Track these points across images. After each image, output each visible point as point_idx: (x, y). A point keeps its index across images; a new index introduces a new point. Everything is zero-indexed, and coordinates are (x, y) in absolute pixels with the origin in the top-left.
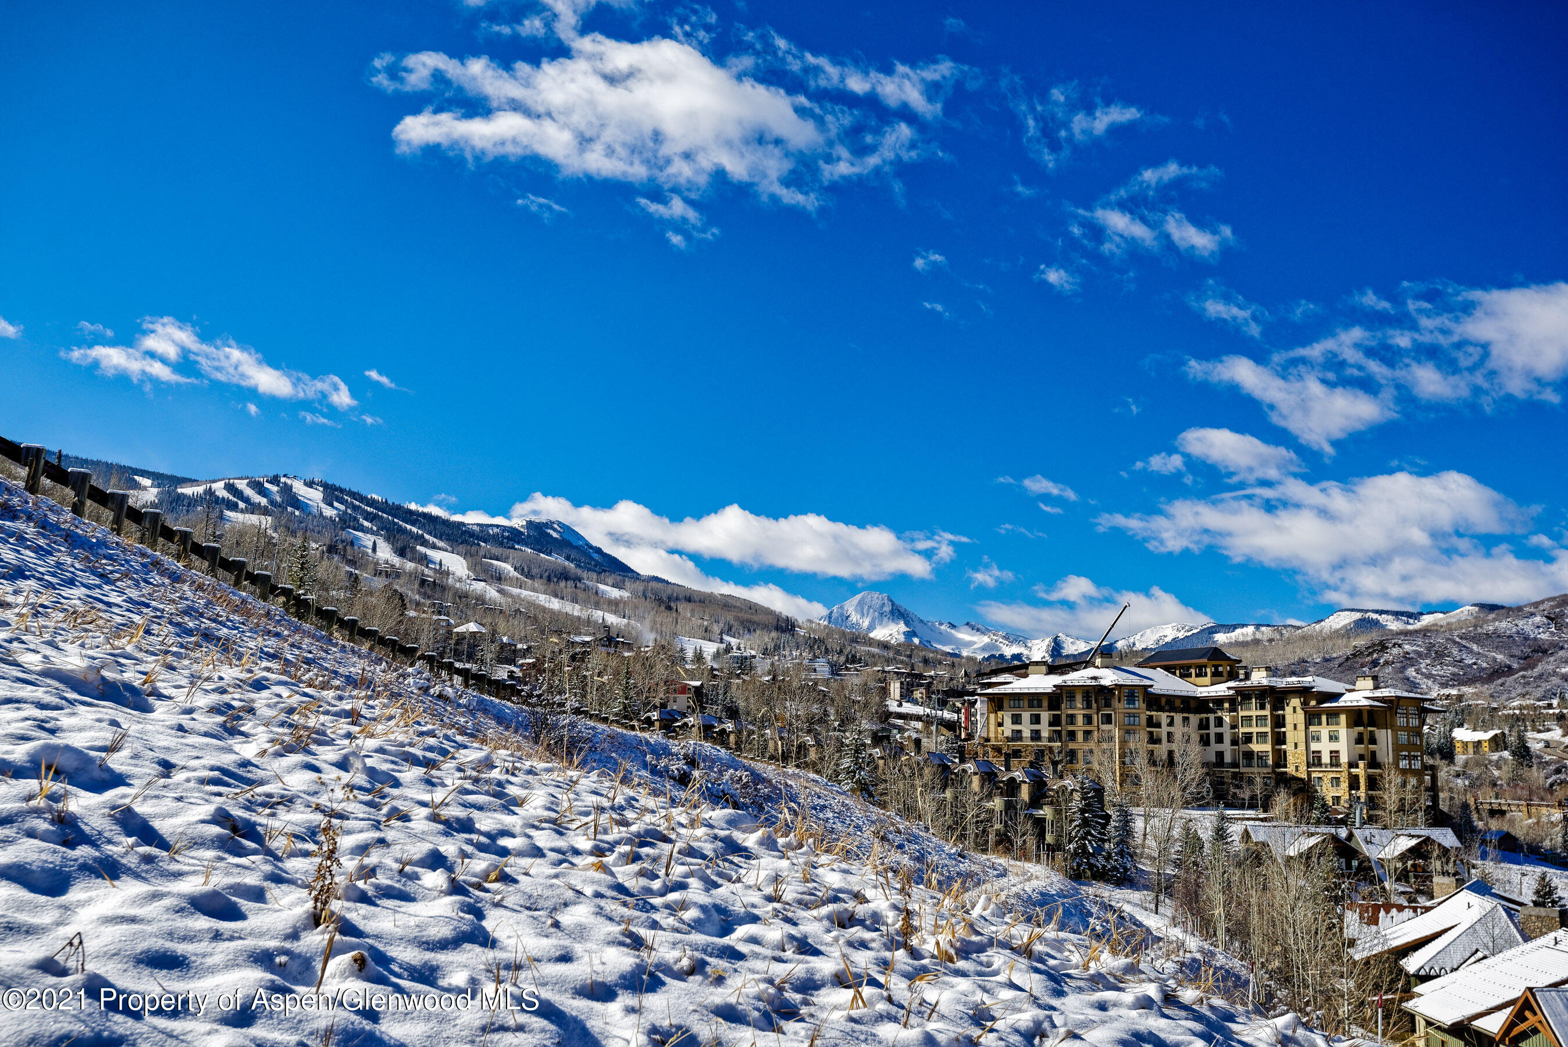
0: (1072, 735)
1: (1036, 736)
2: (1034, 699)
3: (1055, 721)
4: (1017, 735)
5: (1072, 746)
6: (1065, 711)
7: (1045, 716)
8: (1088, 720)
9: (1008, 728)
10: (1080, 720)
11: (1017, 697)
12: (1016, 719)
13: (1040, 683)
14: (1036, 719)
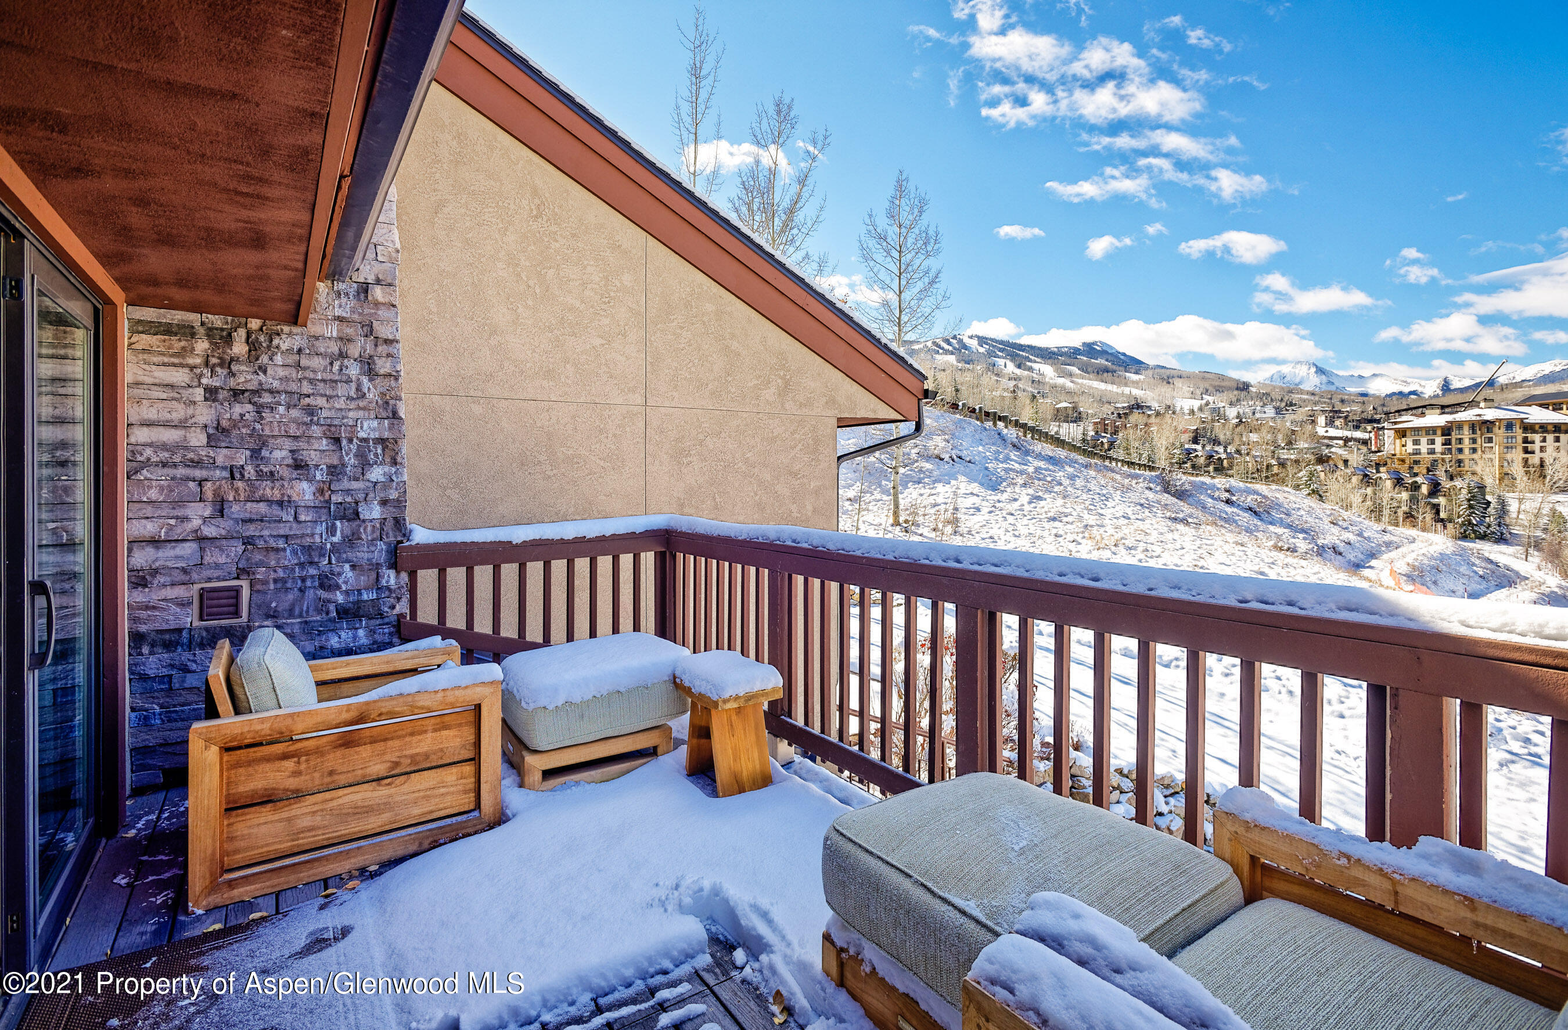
0: (1460, 451)
1: (1432, 452)
2: (1431, 431)
3: (1447, 443)
4: (1417, 452)
5: (1460, 457)
6: (1454, 436)
7: (1439, 440)
8: (1474, 441)
9: (1410, 447)
10: (1466, 441)
11: (1417, 430)
12: (1416, 442)
13: (1435, 419)
14: (1433, 442)
